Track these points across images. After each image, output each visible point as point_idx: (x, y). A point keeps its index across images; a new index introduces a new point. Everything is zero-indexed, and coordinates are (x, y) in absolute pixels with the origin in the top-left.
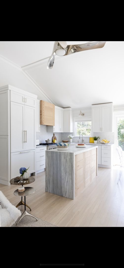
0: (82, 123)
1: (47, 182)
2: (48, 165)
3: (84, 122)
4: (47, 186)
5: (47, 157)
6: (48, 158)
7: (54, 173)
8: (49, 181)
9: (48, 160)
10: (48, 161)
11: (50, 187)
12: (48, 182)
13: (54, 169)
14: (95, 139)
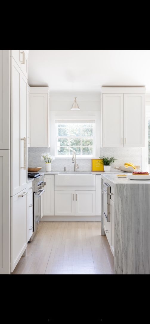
0: (59, 126)
1: (119, 256)
2: (123, 216)
3: (62, 124)
4: (120, 265)
5: (120, 199)
6: (122, 200)
7: (138, 233)
8: (127, 252)
9: (122, 205)
10: (122, 207)
11: (127, 264)
12: (123, 255)
13: (138, 222)
14: (106, 162)
